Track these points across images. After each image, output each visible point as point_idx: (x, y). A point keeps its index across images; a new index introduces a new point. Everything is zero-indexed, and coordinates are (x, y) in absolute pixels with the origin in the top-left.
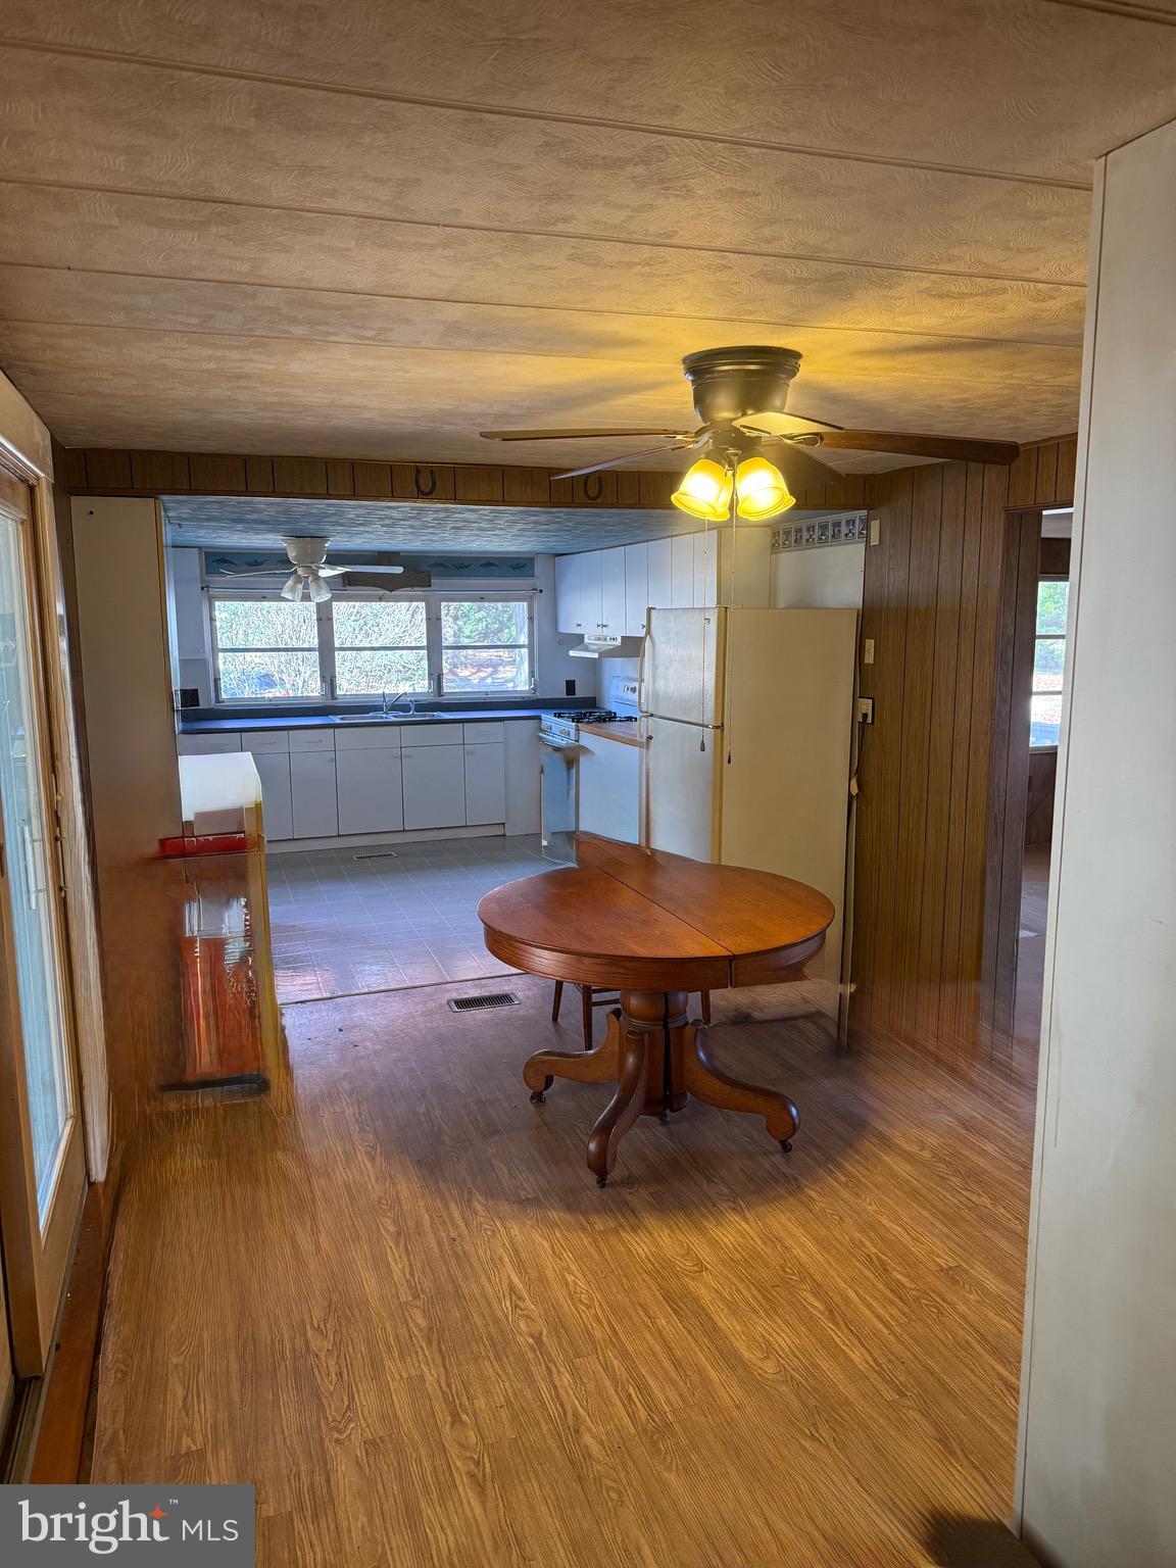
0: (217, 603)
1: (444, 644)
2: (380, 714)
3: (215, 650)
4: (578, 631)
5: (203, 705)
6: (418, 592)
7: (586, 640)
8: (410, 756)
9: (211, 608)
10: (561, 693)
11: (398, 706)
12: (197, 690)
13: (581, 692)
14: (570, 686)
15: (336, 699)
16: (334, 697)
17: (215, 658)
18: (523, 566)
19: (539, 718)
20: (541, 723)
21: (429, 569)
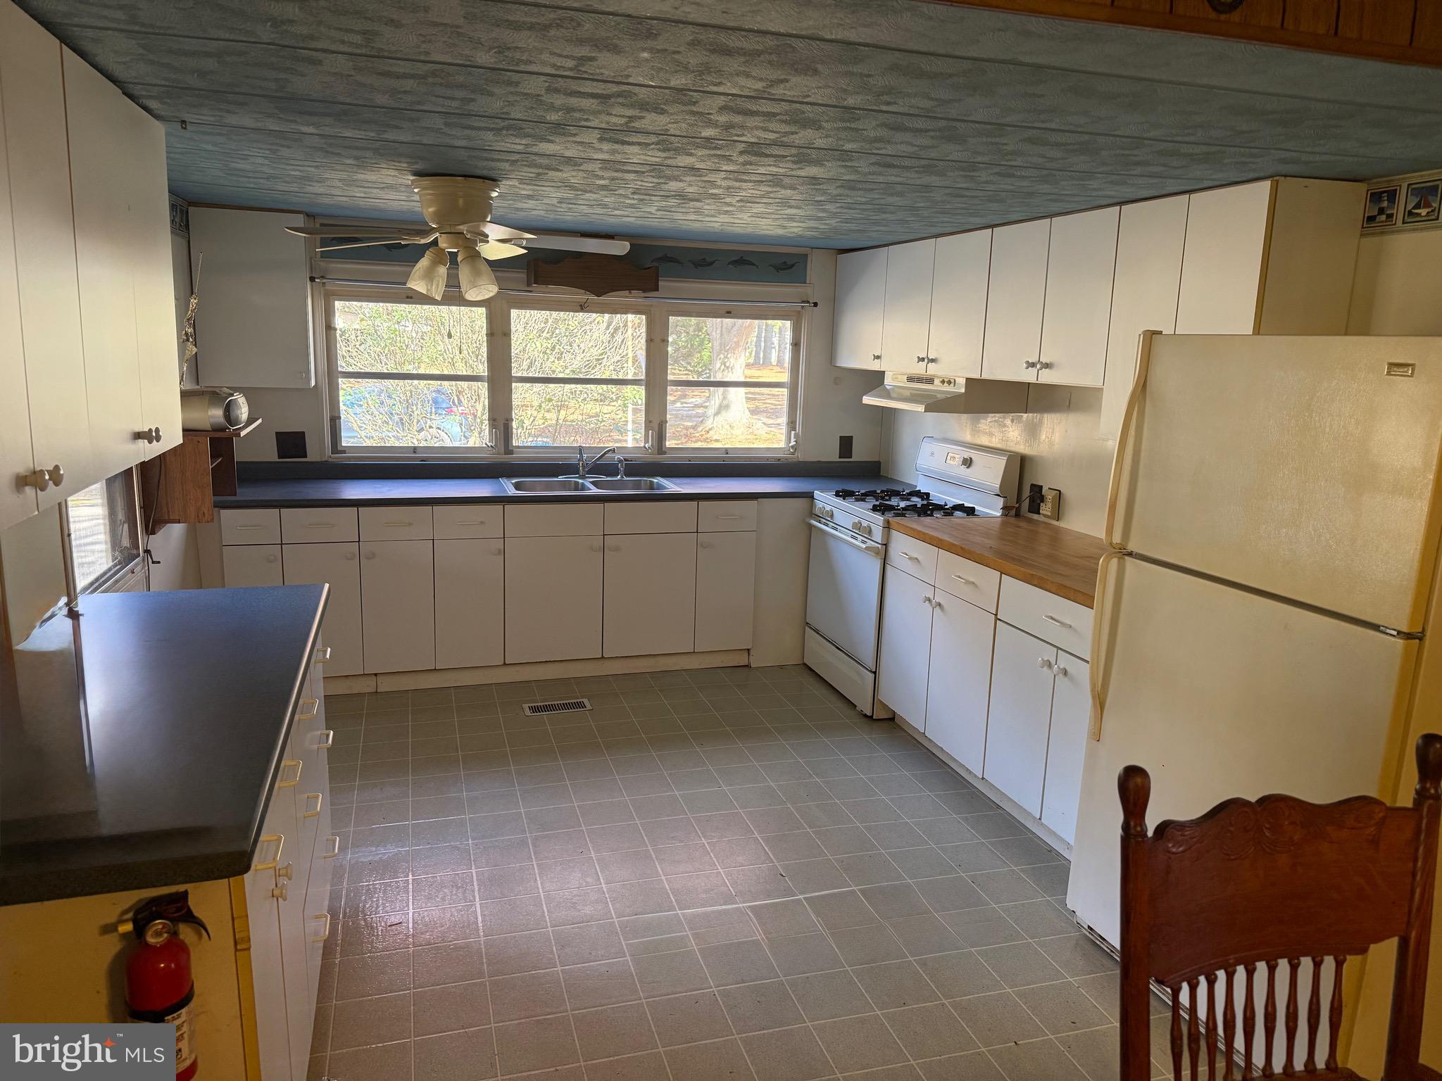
0: (338, 304)
1: (670, 377)
2: (574, 479)
3: (332, 374)
4: (875, 366)
5: (313, 455)
6: (635, 298)
7: (888, 381)
8: (617, 549)
9: (329, 313)
10: (831, 453)
11: (602, 467)
12: (304, 433)
13: (860, 453)
14: (846, 444)
15: (511, 452)
16: (508, 450)
17: (334, 389)
18: (793, 266)
19: (810, 496)
20: (812, 505)
21: (655, 264)
